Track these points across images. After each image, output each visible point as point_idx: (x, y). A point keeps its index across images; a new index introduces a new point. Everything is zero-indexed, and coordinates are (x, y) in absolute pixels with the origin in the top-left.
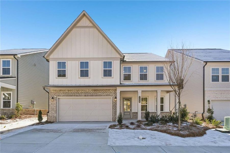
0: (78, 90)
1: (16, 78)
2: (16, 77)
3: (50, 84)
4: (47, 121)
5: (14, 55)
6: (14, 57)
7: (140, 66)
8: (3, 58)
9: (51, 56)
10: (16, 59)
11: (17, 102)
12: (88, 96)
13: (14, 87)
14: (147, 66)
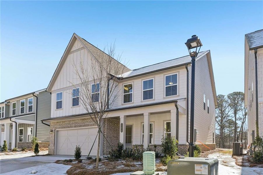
0: (70, 121)
1: (35, 114)
2: (36, 112)
3: (51, 117)
4: (48, 154)
5: (33, 93)
6: (33, 95)
7: (143, 81)
8: (29, 97)
9: (53, 89)
10: (35, 96)
11: (36, 136)
12: (77, 126)
13: (34, 123)
14: (153, 79)
